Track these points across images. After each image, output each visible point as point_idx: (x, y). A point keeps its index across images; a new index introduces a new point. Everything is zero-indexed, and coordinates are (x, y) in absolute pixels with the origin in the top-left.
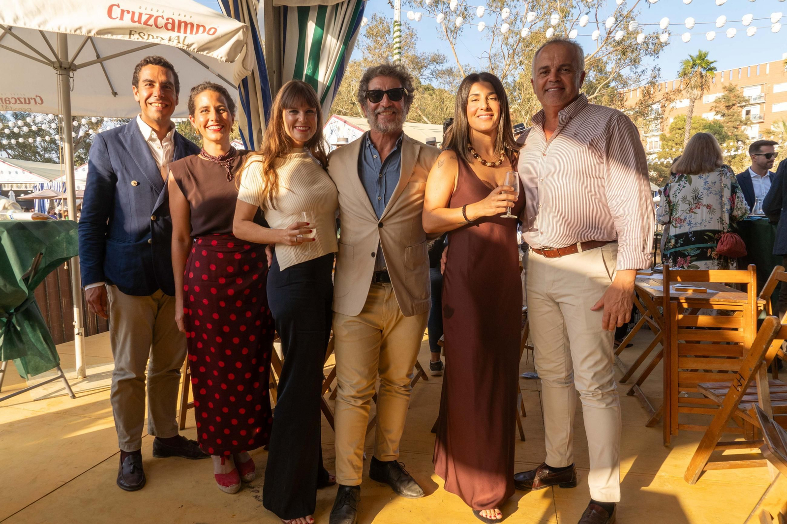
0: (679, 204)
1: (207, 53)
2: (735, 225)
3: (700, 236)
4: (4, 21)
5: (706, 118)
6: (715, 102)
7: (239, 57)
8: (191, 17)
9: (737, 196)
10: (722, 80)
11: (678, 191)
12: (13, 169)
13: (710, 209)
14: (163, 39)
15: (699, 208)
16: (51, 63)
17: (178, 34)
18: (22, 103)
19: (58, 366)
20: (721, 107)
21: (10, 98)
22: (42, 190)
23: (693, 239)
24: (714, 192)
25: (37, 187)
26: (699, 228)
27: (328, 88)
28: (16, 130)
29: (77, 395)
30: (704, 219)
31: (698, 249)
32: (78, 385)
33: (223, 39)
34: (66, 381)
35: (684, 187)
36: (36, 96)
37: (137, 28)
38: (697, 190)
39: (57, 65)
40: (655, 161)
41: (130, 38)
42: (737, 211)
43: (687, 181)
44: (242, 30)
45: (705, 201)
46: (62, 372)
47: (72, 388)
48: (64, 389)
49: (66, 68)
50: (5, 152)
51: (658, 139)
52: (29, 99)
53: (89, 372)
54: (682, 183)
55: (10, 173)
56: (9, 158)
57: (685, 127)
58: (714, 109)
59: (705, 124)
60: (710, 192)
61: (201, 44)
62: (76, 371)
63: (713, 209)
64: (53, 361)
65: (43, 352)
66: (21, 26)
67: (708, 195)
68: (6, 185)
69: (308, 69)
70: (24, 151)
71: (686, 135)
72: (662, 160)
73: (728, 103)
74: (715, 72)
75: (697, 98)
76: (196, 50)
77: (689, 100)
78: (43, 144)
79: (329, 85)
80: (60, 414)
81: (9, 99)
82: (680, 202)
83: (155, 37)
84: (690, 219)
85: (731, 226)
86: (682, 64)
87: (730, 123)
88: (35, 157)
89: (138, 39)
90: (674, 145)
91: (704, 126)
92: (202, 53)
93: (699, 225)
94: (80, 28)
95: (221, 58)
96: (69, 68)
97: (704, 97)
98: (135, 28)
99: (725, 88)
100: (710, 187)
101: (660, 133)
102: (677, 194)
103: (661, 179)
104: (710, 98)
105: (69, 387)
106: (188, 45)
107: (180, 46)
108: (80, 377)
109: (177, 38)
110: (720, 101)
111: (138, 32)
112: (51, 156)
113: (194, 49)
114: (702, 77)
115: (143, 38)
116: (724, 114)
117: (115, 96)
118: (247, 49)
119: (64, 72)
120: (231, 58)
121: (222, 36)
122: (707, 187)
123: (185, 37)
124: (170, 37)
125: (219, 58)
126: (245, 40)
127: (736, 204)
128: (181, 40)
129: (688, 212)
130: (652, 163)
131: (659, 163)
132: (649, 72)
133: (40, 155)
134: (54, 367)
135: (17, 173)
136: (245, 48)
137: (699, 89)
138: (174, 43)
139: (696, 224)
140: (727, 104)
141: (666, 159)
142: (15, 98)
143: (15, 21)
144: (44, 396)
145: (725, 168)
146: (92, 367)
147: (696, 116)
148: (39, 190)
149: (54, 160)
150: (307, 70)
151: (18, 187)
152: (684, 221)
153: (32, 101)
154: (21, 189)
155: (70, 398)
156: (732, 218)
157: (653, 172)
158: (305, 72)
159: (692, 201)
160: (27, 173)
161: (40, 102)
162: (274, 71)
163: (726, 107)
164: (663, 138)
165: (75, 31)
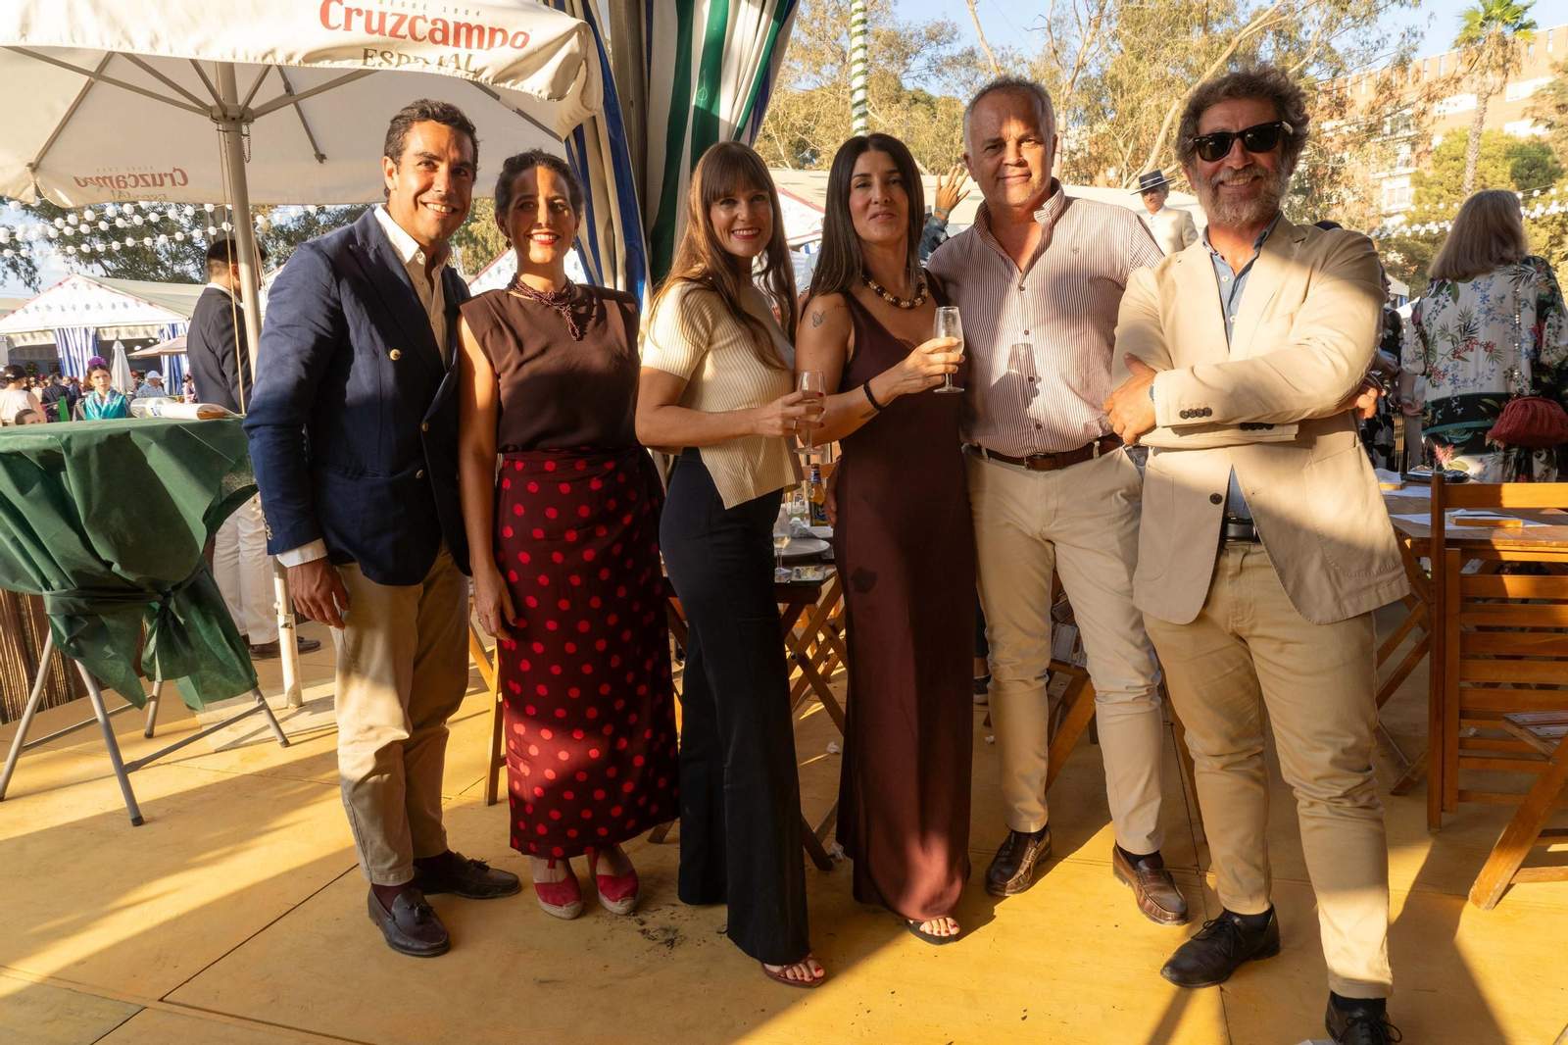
0: (1436, 342)
1: (513, 84)
2: (1545, 379)
3: (1472, 406)
4: (133, 47)
5: (1512, 134)
6: (1534, 97)
7: (573, 89)
8: (478, 14)
9: (1547, 324)
10: (1550, 48)
11: (1434, 315)
12: (119, 299)
13: (1491, 351)
14: (427, 63)
15: (1472, 350)
16: (205, 109)
17: (456, 50)
18: (148, 185)
19: (254, 686)
20: (1546, 109)
21: (127, 176)
22: (174, 337)
23: (1459, 411)
24: (1500, 318)
25: (165, 332)
26: (1471, 390)
27: (740, 131)
28: (120, 223)
29: (291, 741)
30: (1480, 371)
31: (1468, 430)
32: (289, 721)
33: (541, 55)
34: (270, 712)
35: (1444, 307)
36: (175, 170)
37: (378, 44)
38: (1467, 314)
39: (218, 113)
40: (1399, 231)
41: (365, 64)
42: (1548, 354)
43: (1450, 294)
44: (576, 34)
45: (1482, 335)
46: (262, 699)
47: (280, 725)
48: (267, 727)
49: (234, 118)
50: (99, 265)
51: (1407, 181)
52: (160, 175)
53: (309, 695)
54: (1441, 299)
55: (114, 306)
56: (108, 276)
57: (1466, 155)
58: (1529, 114)
59: (1511, 148)
60: (1491, 317)
61: (501, 68)
62: (283, 693)
63: (1498, 351)
64: (246, 678)
65: (227, 663)
66: (165, 55)
67: (1487, 324)
68: (107, 330)
69: (699, 95)
70: (134, 261)
71: (1467, 173)
72: (1416, 227)
73: (1562, 98)
74: (1535, 31)
75: (1494, 92)
76: (490, 81)
77: (1475, 96)
78: (168, 247)
79: (741, 127)
80: (266, 776)
81: (124, 177)
82: (1437, 338)
83: (412, 60)
84: (1455, 372)
85: (1535, 383)
86: (1462, 19)
87: (1564, 142)
88: (157, 273)
89: (380, 65)
90: (1445, 192)
91: (1509, 152)
92: (502, 85)
93: (1471, 384)
94: (272, 52)
95: (540, 92)
96: (241, 118)
97: (1510, 88)
98: (373, 44)
99: (1555, 65)
100: (1491, 306)
101: (1412, 169)
102: (1432, 321)
103: (1413, 268)
104: (1522, 89)
105: (277, 724)
106: (475, 72)
107: (461, 74)
108: (292, 705)
109: (454, 59)
110: (1544, 96)
111: (379, 52)
112: (185, 268)
113: (487, 79)
114: (1505, 44)
115: (390, 63)
116: (1553, 123)
117: (321, 161)
118: (587, 71)
119: (231, 126)
120: (558, 92)
121: (540, 49)
122: (1485, 307)
123: (470, 56)
124: (442, 57)
125: (535, 93)
126: (583, 53)
127: (1545, 340)
128: (462, 62)
129: (1451, 357)
130: (1394, 236)
131: (1409, 234)
132: (1395, 39)
133: (165, 269)
134: (247, 690)
135: (126, 305)
136: (583, 68)
137: (1499, 71)
138: (448, 70)
139: (1465, 381)
140: (1560, 102)
141: (1423, 226)
142: (135, 176)
143: (152, 45)
144: (232, 743)
145: (1529, 264)
146: (311, 686)
147: (1490, 131)
148: (169, 339)
149: (190, 277)
150: (696, 98)
151: (130, 333)
152: (1444, 375)
153: (168, 180)
154: (137, 337)
155: (279, 746)
156: (1537, 367)
157: (1396, 254)
158: (693, 103)
159: (1458, 335)
160: (144, 306)
161: (182, 182)
162: (632, 102)
163: (1558, 107)
164: (1419, 181)
165: (264, 58)
